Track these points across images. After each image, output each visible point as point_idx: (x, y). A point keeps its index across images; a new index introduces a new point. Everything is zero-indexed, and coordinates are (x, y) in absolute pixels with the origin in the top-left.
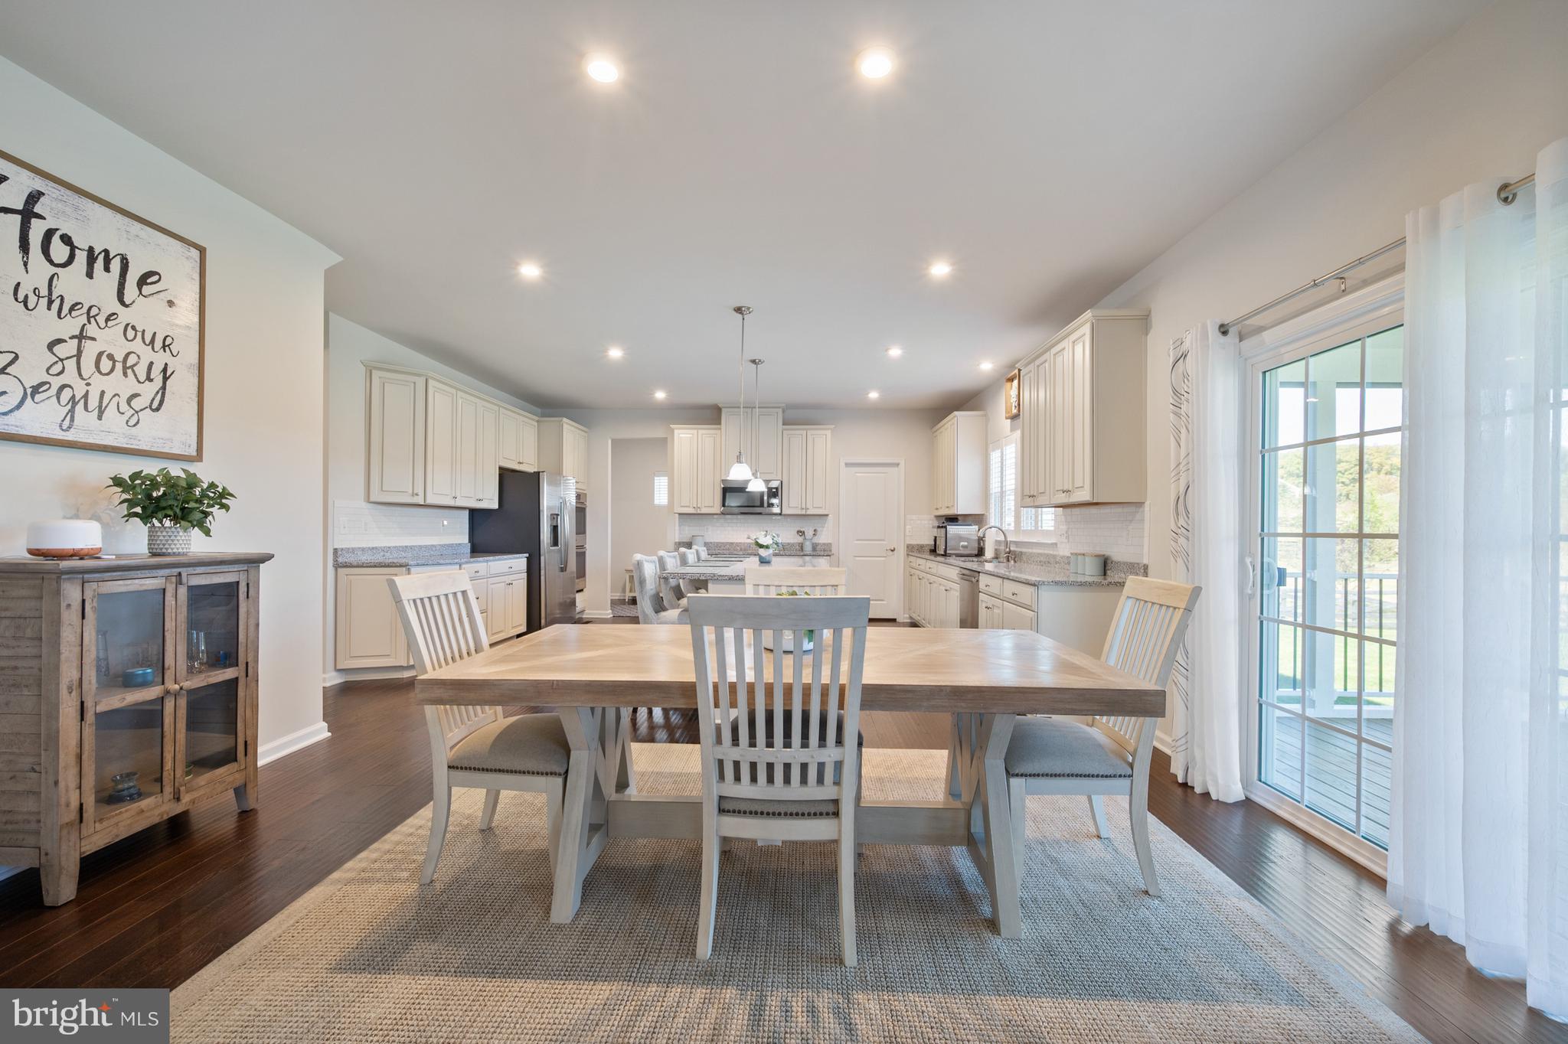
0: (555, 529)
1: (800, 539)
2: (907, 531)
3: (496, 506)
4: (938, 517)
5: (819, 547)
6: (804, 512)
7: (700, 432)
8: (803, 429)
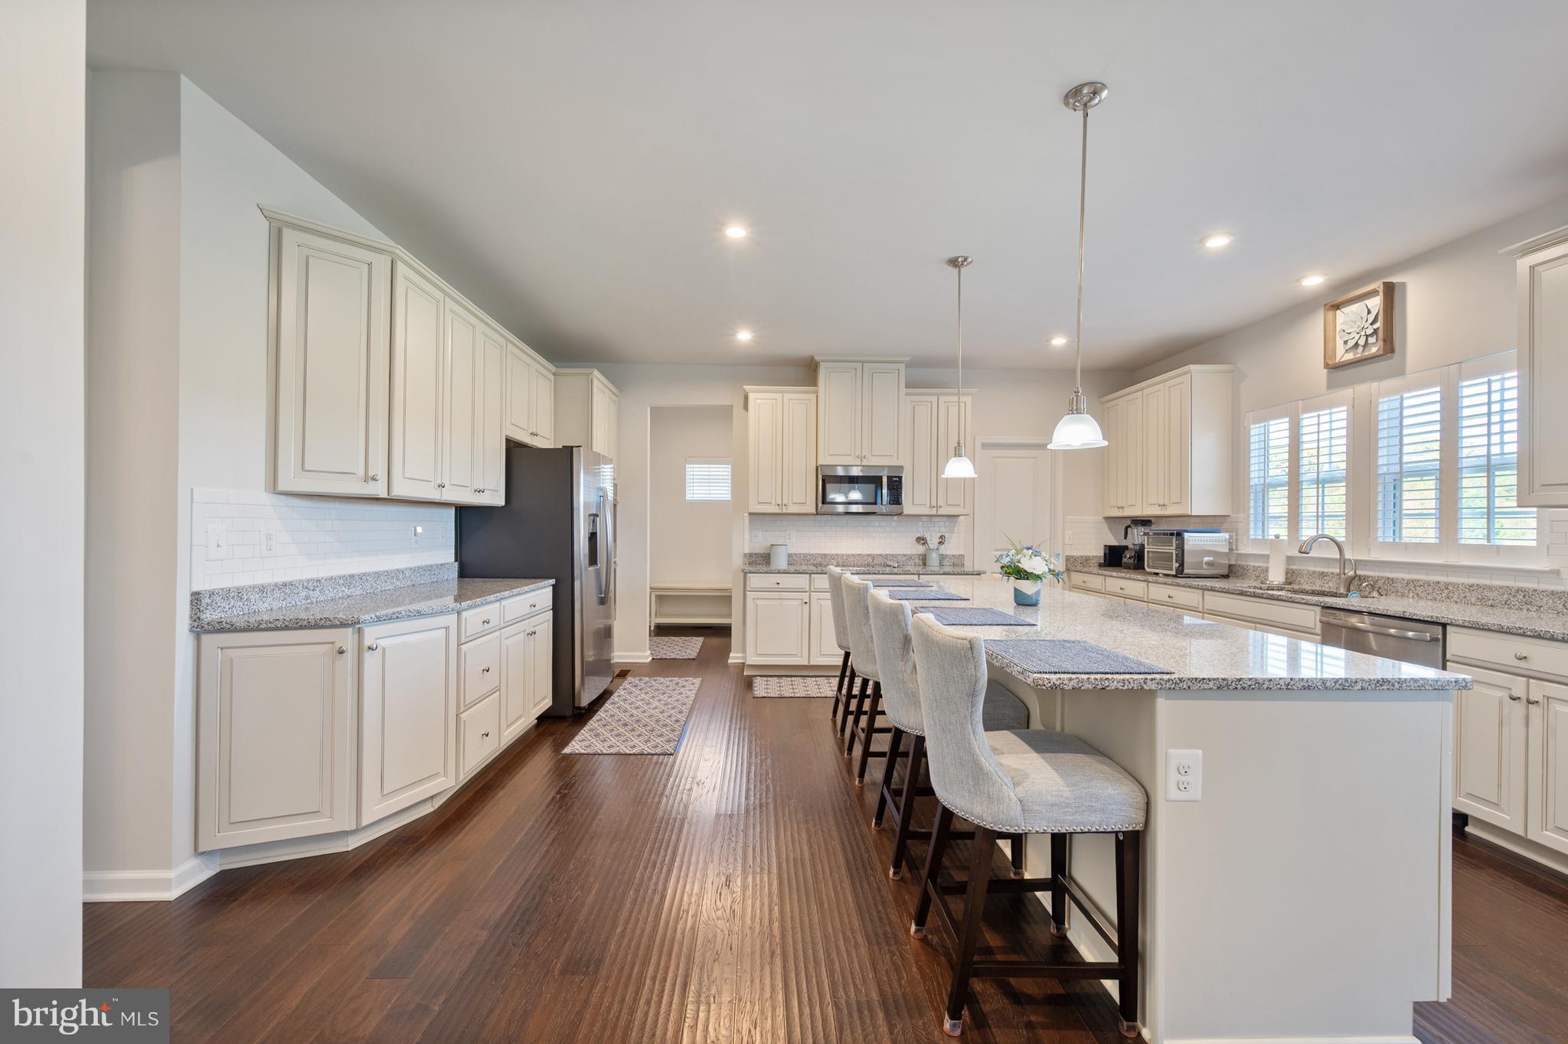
0: (593, 537)
1: (920, 549)
2: (1067, 537)
3: (499, 500)
4: (1109, 519)
5: (948, 559)
6: (934, 512)
7: (786, 396)
8: (933, 394)
